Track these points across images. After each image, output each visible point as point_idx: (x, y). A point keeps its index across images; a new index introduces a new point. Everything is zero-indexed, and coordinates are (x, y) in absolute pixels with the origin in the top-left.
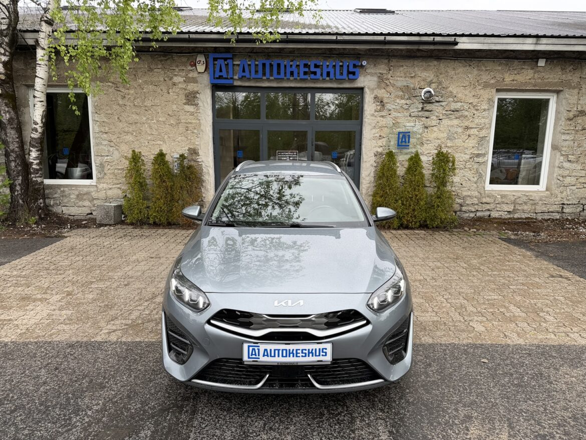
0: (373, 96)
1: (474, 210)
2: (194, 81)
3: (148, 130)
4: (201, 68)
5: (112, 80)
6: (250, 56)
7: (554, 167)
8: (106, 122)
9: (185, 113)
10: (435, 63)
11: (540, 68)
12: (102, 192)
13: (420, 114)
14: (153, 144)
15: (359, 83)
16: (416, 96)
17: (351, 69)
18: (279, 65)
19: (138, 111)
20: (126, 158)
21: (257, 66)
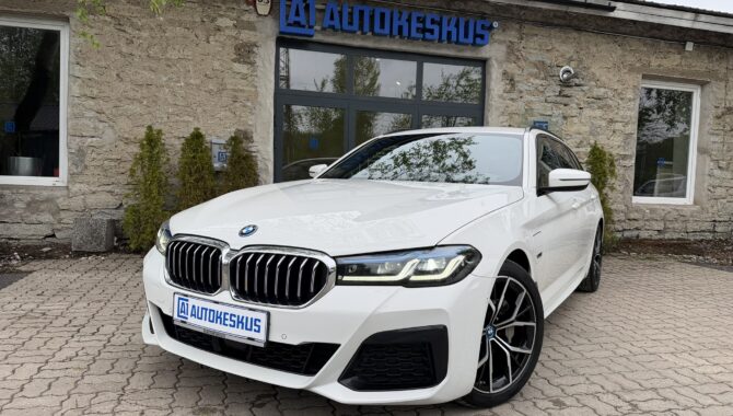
0: (501, 71)
1: (621, 229)
2: (251, 26)
4: (263, 8)
7: (703, 175)
8: (95, 81)
9: (233, 75)
10: (575, 34)
11: (687, 54)
12: (77, 198)
13: (559, 99)
14: (177, 122)
15: (485, 52)
16: (554, 76)
17: (479, 31)
18: (383, 15)
20: (127, 142)
21: (351, 14)
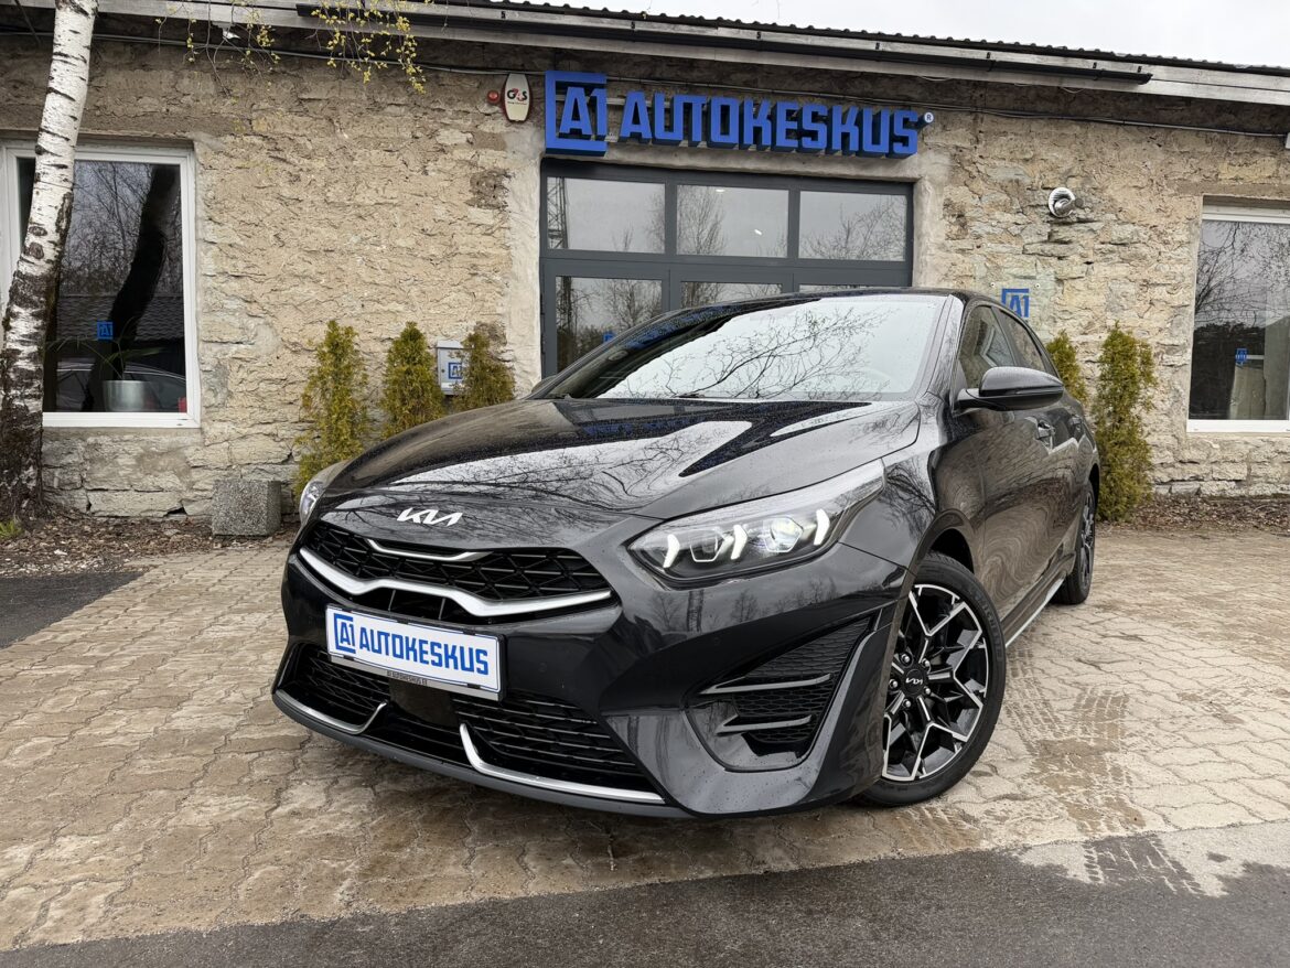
0: (941, 200)
1: (1166, 479)
2: (497, 143)
3: (364, 273)
4: (518, 110)
5: (260, 127)
6: (644, 86)
8: (240, 248)
9: (470, 228)
10: (1077, 129)
12: (218, 446)
13: (1048, 248)
14: (377, 312)
15: (907, 170)
16: (1038, 206)
17: (899, 131)
18: (725, 110)
19: (336, 217)
20: (296, 349)
21: (669, 111)
